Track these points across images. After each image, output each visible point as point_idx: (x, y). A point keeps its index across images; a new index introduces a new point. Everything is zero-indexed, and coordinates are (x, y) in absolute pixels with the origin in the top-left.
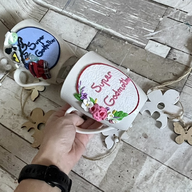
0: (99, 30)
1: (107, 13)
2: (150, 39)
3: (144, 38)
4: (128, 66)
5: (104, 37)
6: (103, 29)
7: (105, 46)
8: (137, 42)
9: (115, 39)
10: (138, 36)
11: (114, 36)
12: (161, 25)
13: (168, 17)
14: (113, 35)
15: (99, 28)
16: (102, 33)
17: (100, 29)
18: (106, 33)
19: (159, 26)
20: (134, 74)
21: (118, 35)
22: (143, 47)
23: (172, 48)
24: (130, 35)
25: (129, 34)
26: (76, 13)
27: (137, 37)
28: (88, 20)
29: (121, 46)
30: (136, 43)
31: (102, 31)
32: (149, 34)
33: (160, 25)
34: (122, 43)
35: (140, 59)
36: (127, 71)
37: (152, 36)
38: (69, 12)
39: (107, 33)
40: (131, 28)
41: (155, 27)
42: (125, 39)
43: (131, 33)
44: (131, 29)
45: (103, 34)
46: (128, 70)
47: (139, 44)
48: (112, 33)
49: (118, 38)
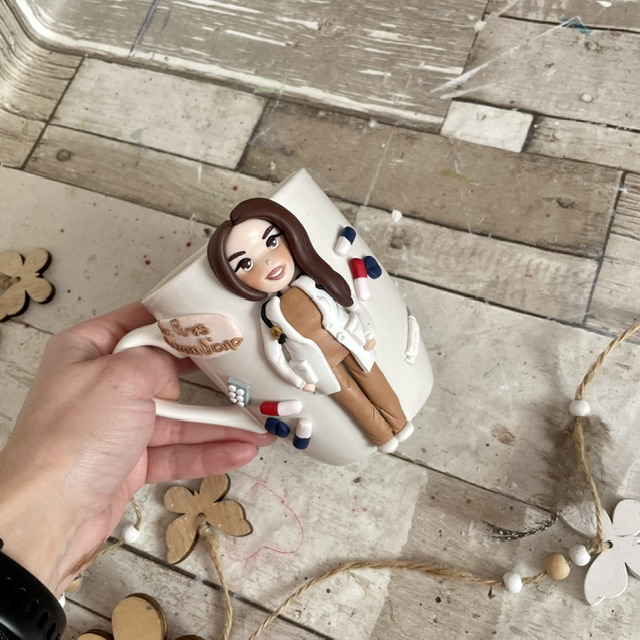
0: (269, 99)
1: (286, 37)
2: (454, 99)
3: (430, 98)
4: (394, 201)
5: (290, 117)
6: (281, 92)
7: (302, 148)
8: (411, 115)
9: (330, 118)
10: (408, 97)
11: (325, 110)
12: (484, 45)
13: (501, 16)
14: (320, 107)
15: (269, 91)
16: (282, 105)
17: (273, 94)
18: (295, 103)
19: (476, 52)
20: (420, 225)
21: (339, 102)
22: (435, 130)
23: (538, 117)
24: (381, 97)
25: (378, 93)
26: (181, 52)
27: (407, 100)
28: (222, 67)
29: (358, 137)
30: (407, 120)
31: (280, 98)
32: (448, 81)
33: (480, 47)
34: (357, 129)
35: (430, 170)
36: (392, 220)
37: (459, 87)
38: (155, 52)
39: (298, 101)
40: (381, 73)
41: (465, 56)
42: (367, 111)
43: (382, 89)
44: (382, 77)
45: (287, 107)
46: (397, 215)
47: (419, 122)
48: (318, 100)
49: (342, 113)
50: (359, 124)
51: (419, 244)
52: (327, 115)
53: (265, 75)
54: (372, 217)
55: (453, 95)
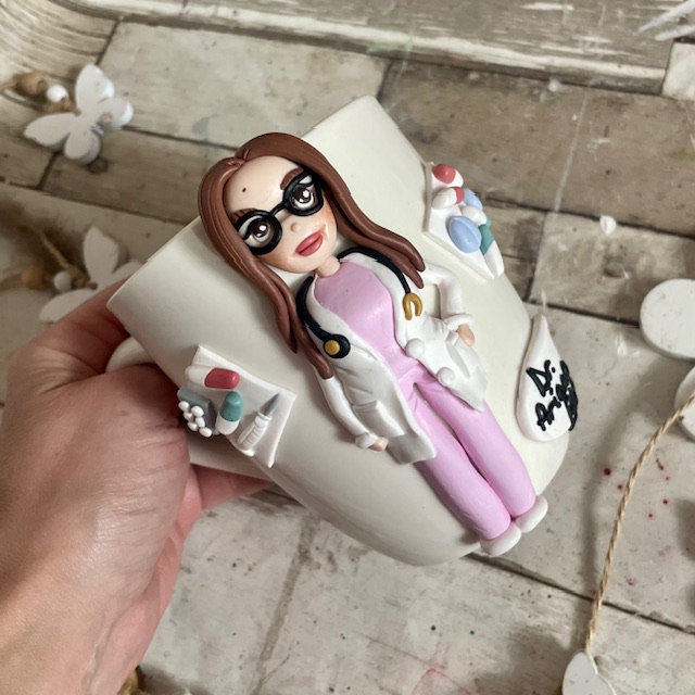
2: (678, 40)
3: (641, 38)
4: (602, 202)
5: (425, 85)
6: (409, 49)
7: (448, 129)
9: (488, 82)
10: (604, 41)
11: (478, 70)
14: (470, 66)
15: (390, 49)
16: (411, 68)
17: (396, 52)
18: (432, 64)
20: (648, 236)
21: (497, 56)
22: (653, 89)
24: (561, 43)
25: (556, 37)
26: (256, 1)
27: (603, 46)
28: (319, 19)
29: (533, 108)
30: (607, 76)
31: (407, 57)
32: (664, 11)
34: (531, 95)
35: (653, 151)
36: (602, 232)
37: (683, 21)
38: (218, 5)
39: (434, 60)
40: (558, 7)
42: (543, 68)
43: (562, 31)
44: (561, 13)
45: (419, 69)
46: (608, 224)
47: (626, 79)
48: (465, 56)
49: (505, 74)
50: (532, 88)
52: (483, 77)
53: (383, 26)
54: (569, 229)
55: (675, 34)
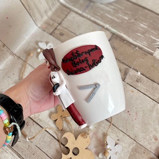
0: (113, 34)
8: (146, 49)
51: (143, 82)
